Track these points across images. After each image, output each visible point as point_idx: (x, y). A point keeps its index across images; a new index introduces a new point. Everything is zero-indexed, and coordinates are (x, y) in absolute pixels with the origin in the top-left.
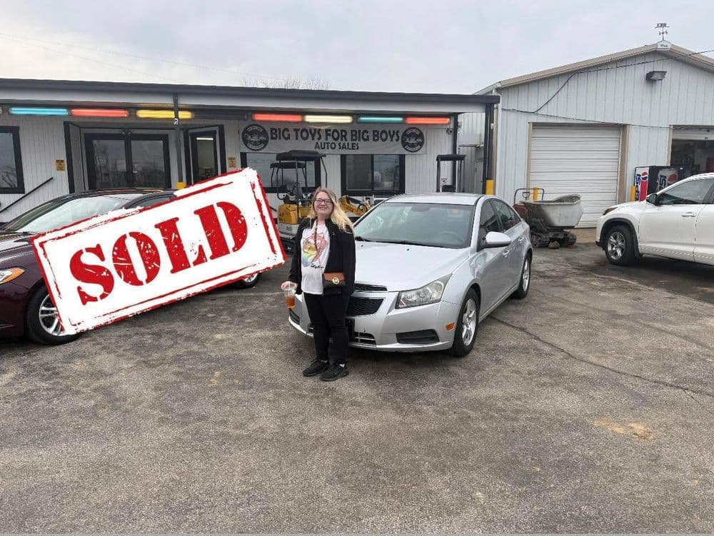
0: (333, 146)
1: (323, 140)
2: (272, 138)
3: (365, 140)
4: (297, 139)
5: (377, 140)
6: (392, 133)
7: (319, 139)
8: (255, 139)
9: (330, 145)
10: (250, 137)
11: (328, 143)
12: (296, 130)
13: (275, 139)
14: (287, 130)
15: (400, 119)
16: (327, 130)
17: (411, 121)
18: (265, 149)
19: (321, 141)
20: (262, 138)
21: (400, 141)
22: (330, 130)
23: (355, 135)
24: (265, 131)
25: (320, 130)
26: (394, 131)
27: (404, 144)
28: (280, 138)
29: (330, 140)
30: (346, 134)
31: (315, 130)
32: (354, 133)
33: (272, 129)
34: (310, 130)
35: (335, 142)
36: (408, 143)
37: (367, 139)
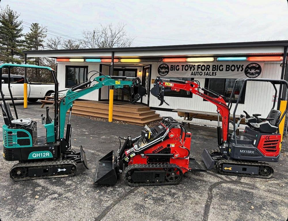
0: (201, 73)
1: (196, 70)
2: (171, 70)
3: (220, 70)
4: (182, 70)
5: (229, 70)
6: (238, 67)
7: (193, 70)
8: (163, 70)
9: (199, 73)
10: (161, 70)
11: (198, 72)
12: (183, 66)
13: (172, 70)
14: (178, 66)
15: (244, 58)
16: (198, 65)
17: (252, 59)
18: (167, 75)
19: (194, 71)
20: (166, 70)
21: (244, 70)
22: (200, 65)
23: (215, 68)
24: (168, 67)
25: (194, 65)
26: (240, 66)
27: (246, 73)
28: (174, 70)
29: (200, 70)
30: (209, 67)
31: (192, 65)
32: (214, 67)
33: (171, 66)
34: (190, 65)
35: (202, 71)
36: (249, 73)
37: (222, 70)
